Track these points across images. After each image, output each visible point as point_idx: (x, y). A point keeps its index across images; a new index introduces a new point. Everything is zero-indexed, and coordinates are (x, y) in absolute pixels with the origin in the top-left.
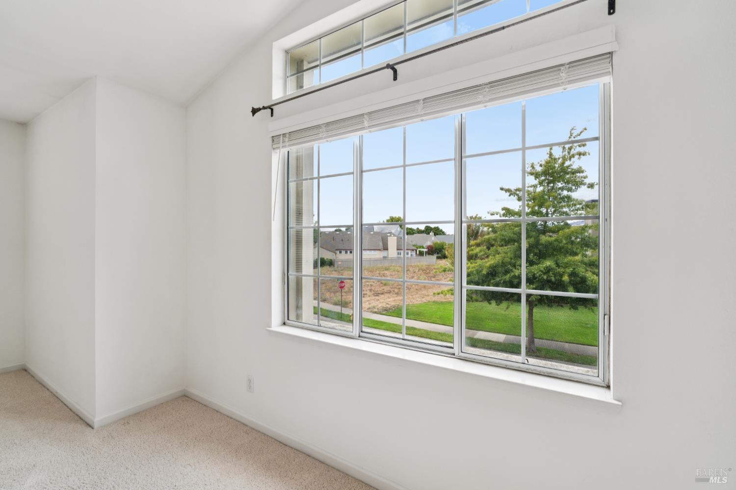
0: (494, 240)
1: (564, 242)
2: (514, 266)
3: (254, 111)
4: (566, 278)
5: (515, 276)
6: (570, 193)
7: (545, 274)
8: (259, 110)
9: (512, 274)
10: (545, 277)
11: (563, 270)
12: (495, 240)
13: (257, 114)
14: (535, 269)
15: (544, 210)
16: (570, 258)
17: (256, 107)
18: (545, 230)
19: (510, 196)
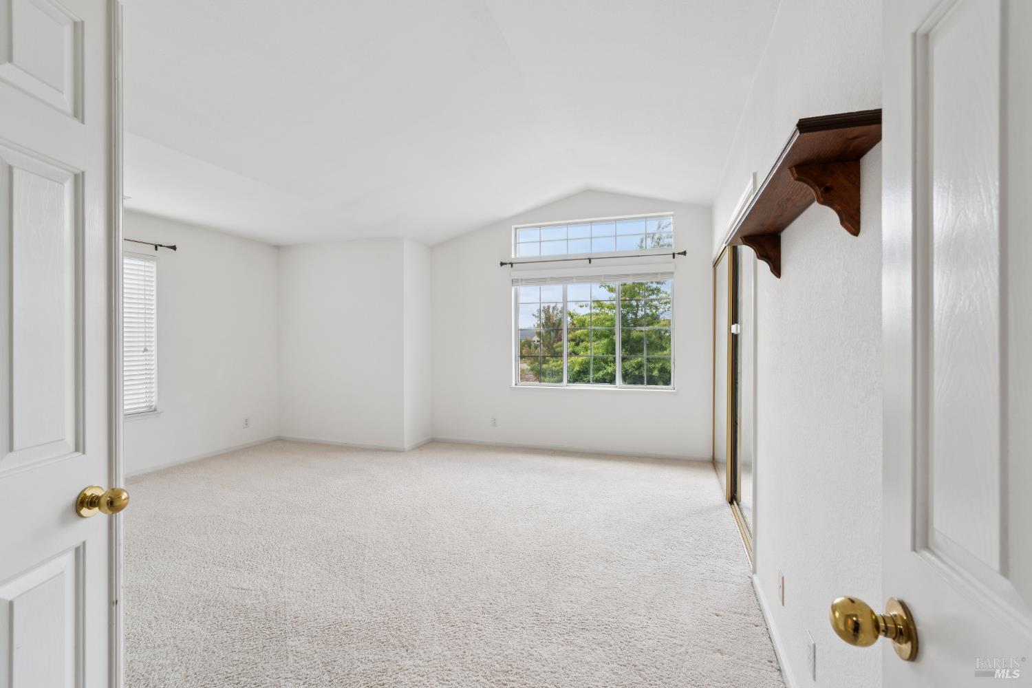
0: (585, 335)
1: (654, 336)
2: (606, 363)
3: (502, 264)
4: (656, 373)
5: (607, 374)
6: (659, 286)
7: (637, 369)
8: (506, 264)
9: (605, 371)
10: (637, 373)
11: (653, 365)
12: (587, 335)
13: (503, 266)
14: (627, 364)
15: (634, 303)
16: (660, 353)
17: (503, 262)
18: (636, 323)
19: (600, 287)
